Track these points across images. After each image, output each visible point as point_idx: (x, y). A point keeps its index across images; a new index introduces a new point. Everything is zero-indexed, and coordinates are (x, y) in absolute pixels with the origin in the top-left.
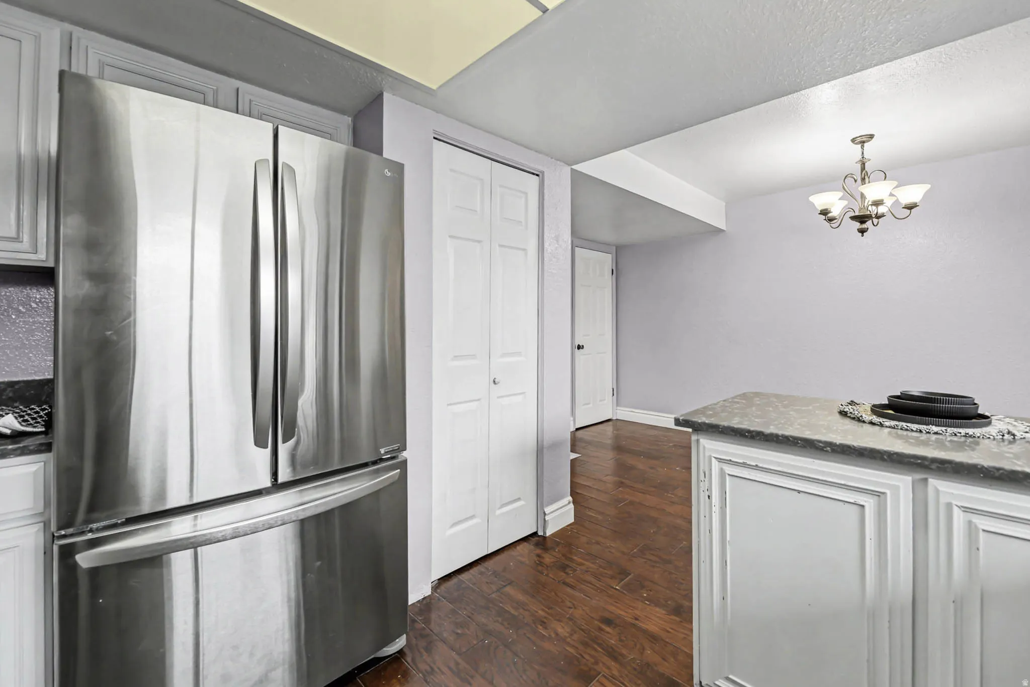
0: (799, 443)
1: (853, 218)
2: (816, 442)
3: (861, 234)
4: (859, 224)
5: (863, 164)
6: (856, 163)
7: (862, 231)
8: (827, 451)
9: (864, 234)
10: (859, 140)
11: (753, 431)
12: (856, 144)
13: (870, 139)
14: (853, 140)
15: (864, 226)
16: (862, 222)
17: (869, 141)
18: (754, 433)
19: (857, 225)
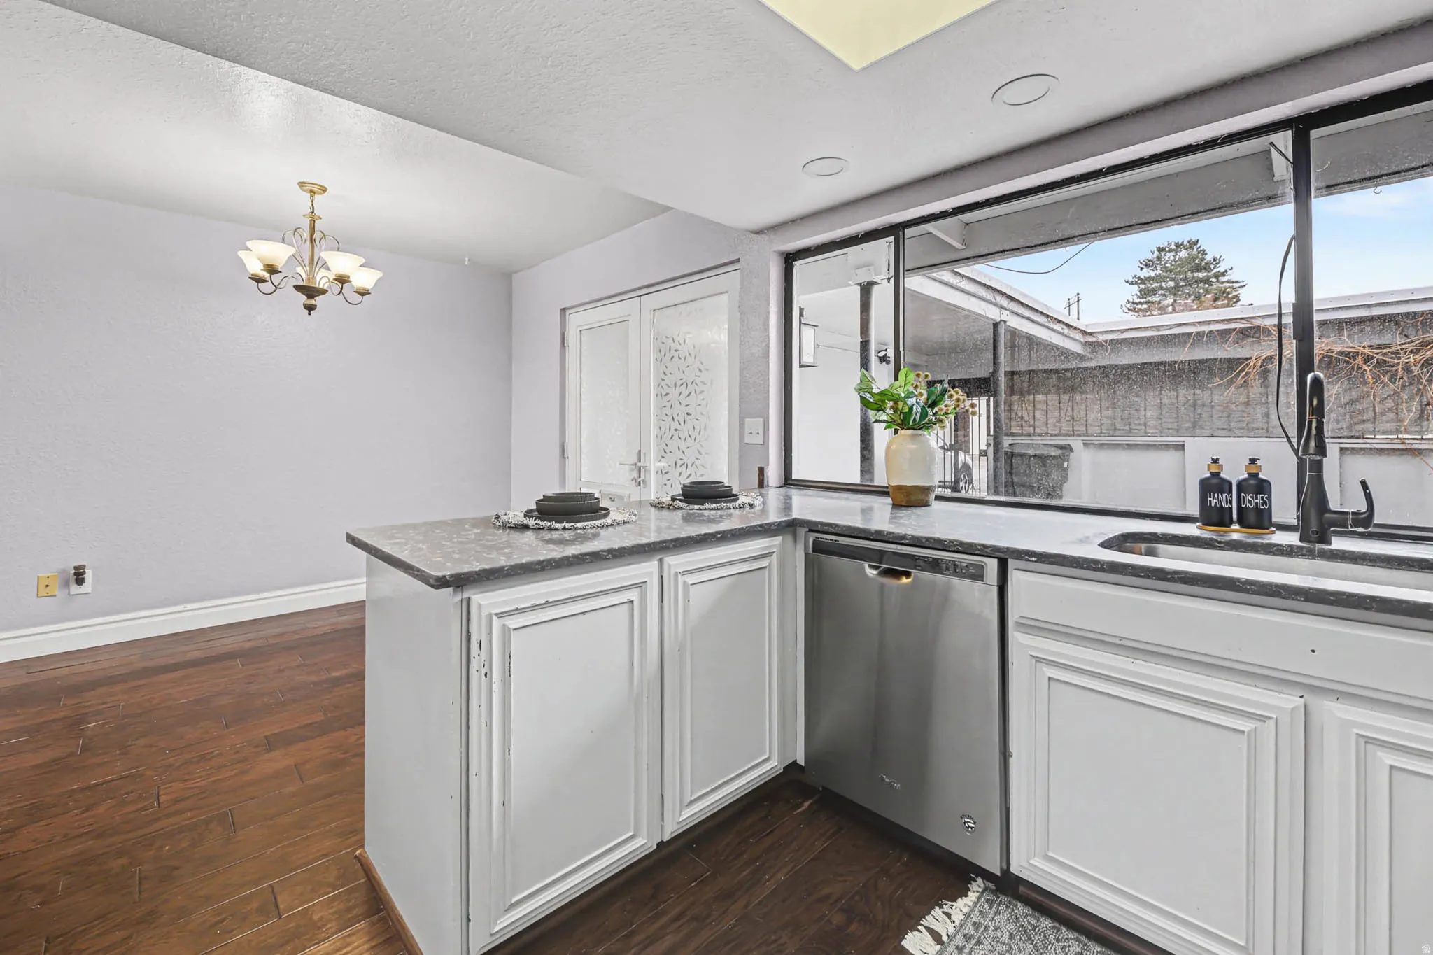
0: (587, 559)
1: (298, 288)
2: (601, 553)
3: (307, 311)
4: (306, 298)
5: (313, 221)
6: (304, 216)
7: (310, 308)
8: (609, 559)
9: (312, 312)
10: (309, 187)
11: (543, 561)
12: (304, 191)
13: (322, 192)
14: (302, 184)
15: (312, 302)
16: (310, 296)
17: (321, 194)
18: (545, 563)
19: (303, 298)
